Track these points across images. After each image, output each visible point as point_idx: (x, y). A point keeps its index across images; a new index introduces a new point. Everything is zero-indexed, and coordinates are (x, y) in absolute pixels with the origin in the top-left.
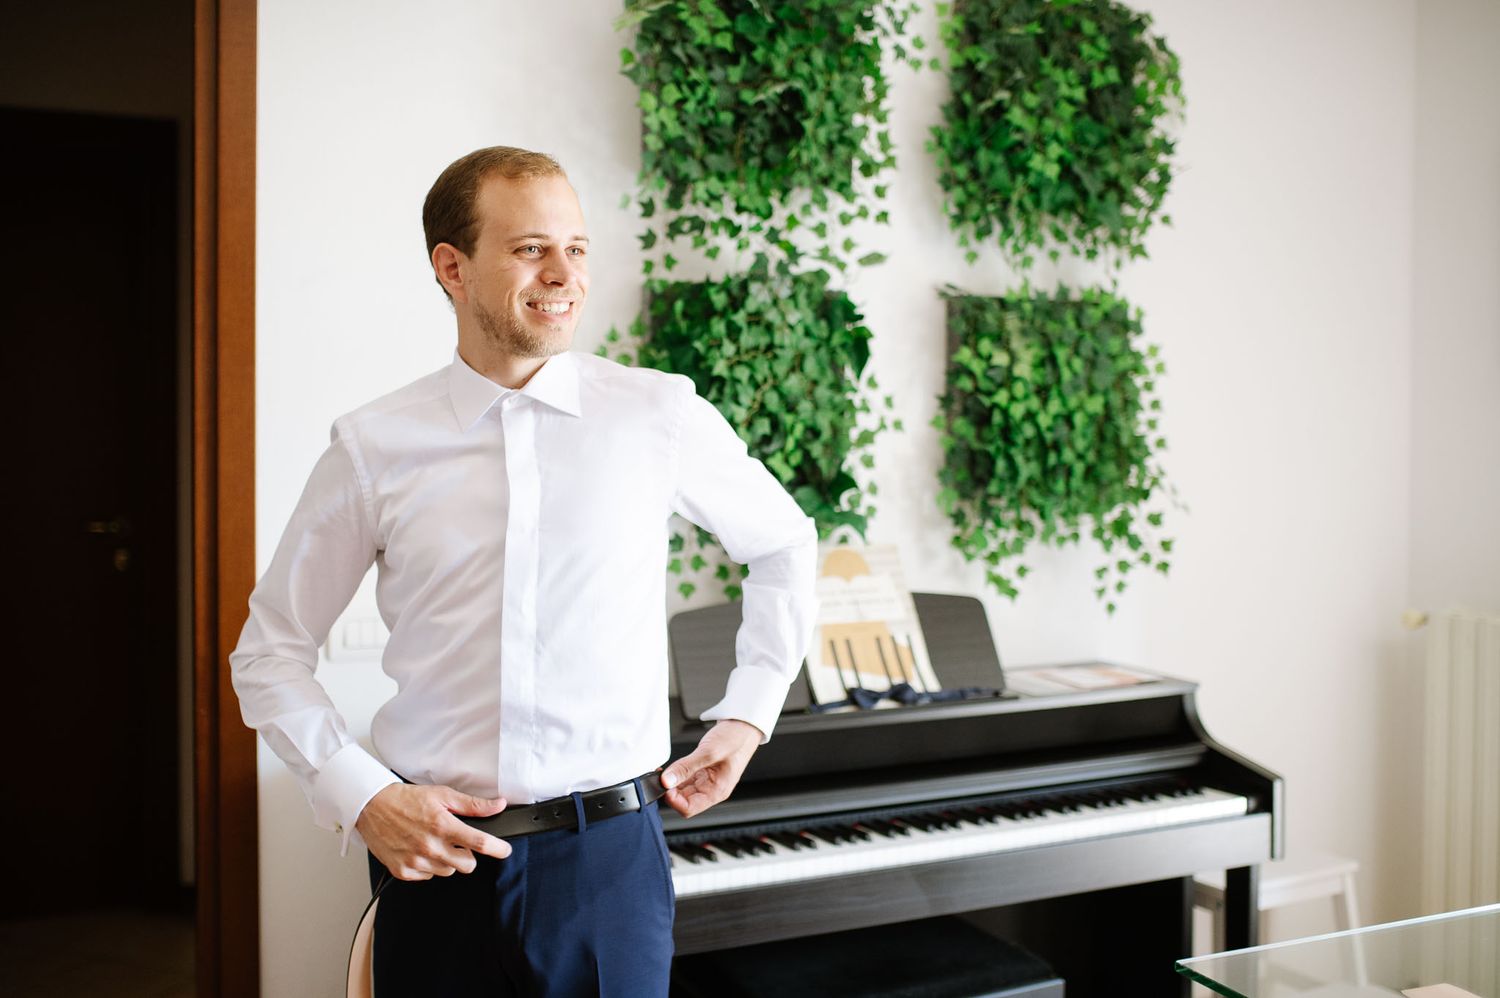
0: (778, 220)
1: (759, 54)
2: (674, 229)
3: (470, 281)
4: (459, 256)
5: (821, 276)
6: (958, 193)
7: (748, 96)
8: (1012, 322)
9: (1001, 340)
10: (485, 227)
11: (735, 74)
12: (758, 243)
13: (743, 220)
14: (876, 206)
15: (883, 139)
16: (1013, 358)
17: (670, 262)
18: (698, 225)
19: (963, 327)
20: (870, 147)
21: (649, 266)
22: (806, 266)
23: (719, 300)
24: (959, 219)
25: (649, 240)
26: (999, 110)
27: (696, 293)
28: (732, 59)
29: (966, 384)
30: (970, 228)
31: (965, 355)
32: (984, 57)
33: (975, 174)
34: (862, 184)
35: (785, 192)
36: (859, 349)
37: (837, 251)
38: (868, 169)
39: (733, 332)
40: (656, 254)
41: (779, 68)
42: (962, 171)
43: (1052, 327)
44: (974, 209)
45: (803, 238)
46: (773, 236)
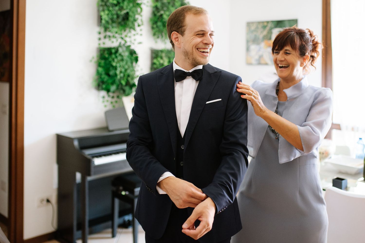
0: (123, 36)
1: (121, 5)
2: (105, 37)
3: (182, 42)
4: (179, 35)
5: (130, 46)
6: (154, 31)
7: (119, 12)
8: (163, 55)
9: (162, 58)
10: (188, 28)
11: (117, 8)
12: (120, 40)
13: (117, 35)
14: (140, 33)
15: (142, 20)
16: (164, 61)
17: (104, 43)
18: (110, 37)
19: (154, 55)
20: (139, 22)
21: (99, 44)
22: (128, 44)
23: (113, 51)
24: (154, 34)
25: (100, 39)
26: (161, 15)
27: (109, 50)
28: (116, 5)
29: (155, 66)
30: (156, 37)
31: (155, 61)
32: (159, 5)
33: (157, 27)
34: (138, 29)
35: (125, 31)
36: (136, 60)
37: (133, 41)
38: (139, 26)
39: (116, 57)
40: (101, 42)
41: (125, 7)
42: (155, 26)
43: (170, 55)
44: (157, 33)
45: (127, 39)
46: (122, 38)
